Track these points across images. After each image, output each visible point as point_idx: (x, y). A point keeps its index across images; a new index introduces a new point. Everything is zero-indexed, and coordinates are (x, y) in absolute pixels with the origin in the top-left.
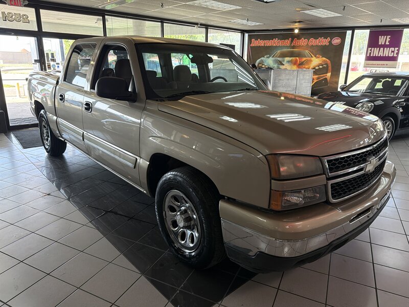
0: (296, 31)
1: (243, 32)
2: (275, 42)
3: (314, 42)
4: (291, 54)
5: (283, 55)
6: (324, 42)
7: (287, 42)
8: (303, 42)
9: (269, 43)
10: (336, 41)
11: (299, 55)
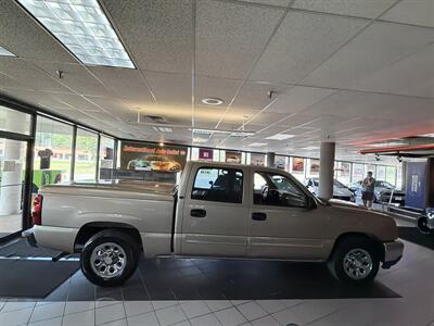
0: (162, 145)
1: (116, 139)
2: (144, 150)
3: (169, 152)
4: (156, 159)
5: (150, 159)
6: (177, 153)
7: (153, 151)
8: (163, 151)
9: (139, 150)
10: (183, 153)
11: (160, 160)
